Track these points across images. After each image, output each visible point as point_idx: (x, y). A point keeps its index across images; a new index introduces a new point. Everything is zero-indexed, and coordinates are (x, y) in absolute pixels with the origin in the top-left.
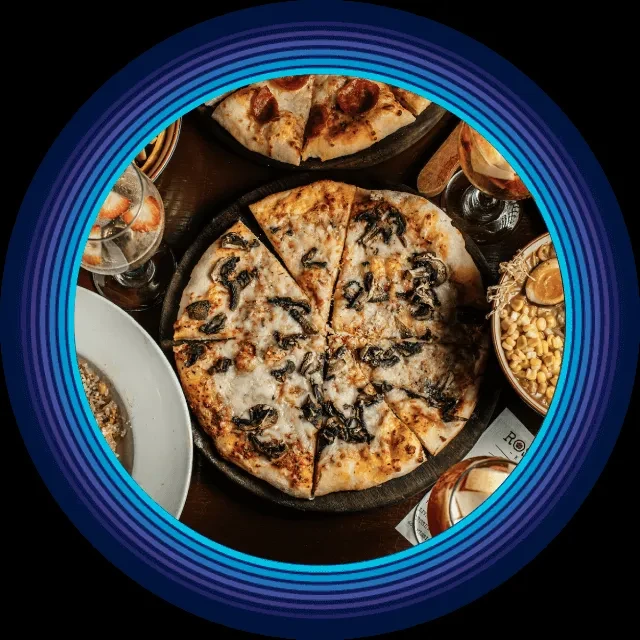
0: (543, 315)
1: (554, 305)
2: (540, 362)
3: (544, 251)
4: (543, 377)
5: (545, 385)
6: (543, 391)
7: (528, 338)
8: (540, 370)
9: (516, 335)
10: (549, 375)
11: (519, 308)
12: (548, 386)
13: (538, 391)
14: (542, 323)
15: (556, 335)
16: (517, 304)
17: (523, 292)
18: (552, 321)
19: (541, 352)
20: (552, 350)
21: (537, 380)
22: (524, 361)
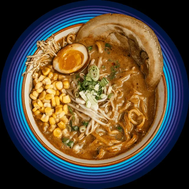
0: (62, 80)
1: (69, 74)
2: (52, 110)
3: (71, 37)
4: (53, 121)
5: (53, 126)
6: (51, 130)
7: (47, 93)
8: (52, 116)
9: (40, 90)
10: (58, 120)
11: (46, 74)
12: (56, 128)
13: (48, 130)
14: (60, 85)
15: (67, 94)
16: (46, 71)
17: (51, 63)
18: (67, 85)
19: (54, 104)
20: (62, 103)
21: (49, 122)
22: (41, 108)
